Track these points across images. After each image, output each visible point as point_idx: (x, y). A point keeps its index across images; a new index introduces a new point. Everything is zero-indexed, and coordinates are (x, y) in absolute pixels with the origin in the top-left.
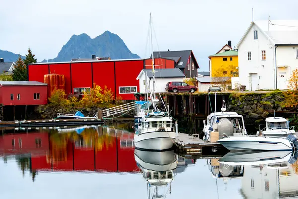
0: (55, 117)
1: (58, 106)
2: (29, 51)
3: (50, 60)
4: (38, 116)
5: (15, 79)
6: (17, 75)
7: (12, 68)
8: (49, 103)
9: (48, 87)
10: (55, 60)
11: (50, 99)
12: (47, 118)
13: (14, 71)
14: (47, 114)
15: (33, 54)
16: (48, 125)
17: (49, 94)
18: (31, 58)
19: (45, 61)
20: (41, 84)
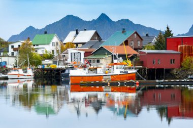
0: (186, 77)
1: (188, 69)
2: (168, 28)
3: (183, 35)
5: (156, 49)
6: (158, 46)
7: (154, 40)
8: (181, 67)
9: (182, 54)
10: (187, 34)
11: (182, 64)
12: (180, 78)
13: (156, 43)
14: (180, 75)
15: (170, 30)
16: (181, 83)
17: (181, 60)
18: (168, 32)
19: (179, 35)
20: (176, 52)
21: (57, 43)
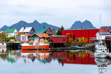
0: (70, 47)
1: (71, 43)
2: (62, 26)
3: (68, 29)
4: (64, 46)
5: (57, 35)
7: (57, 31)
8: (68, 42)
9: (68, 37)
10: (70, 29)
11: (68, 41)
12: (67, 47)
13: (57, 32)
14: (67, 46)
15: (63, 27)
16: (67, 49)
17: (68, 40)
18: (62, 28)
19: (67, 29)
20: (65, 36)
21: (16, 33)
